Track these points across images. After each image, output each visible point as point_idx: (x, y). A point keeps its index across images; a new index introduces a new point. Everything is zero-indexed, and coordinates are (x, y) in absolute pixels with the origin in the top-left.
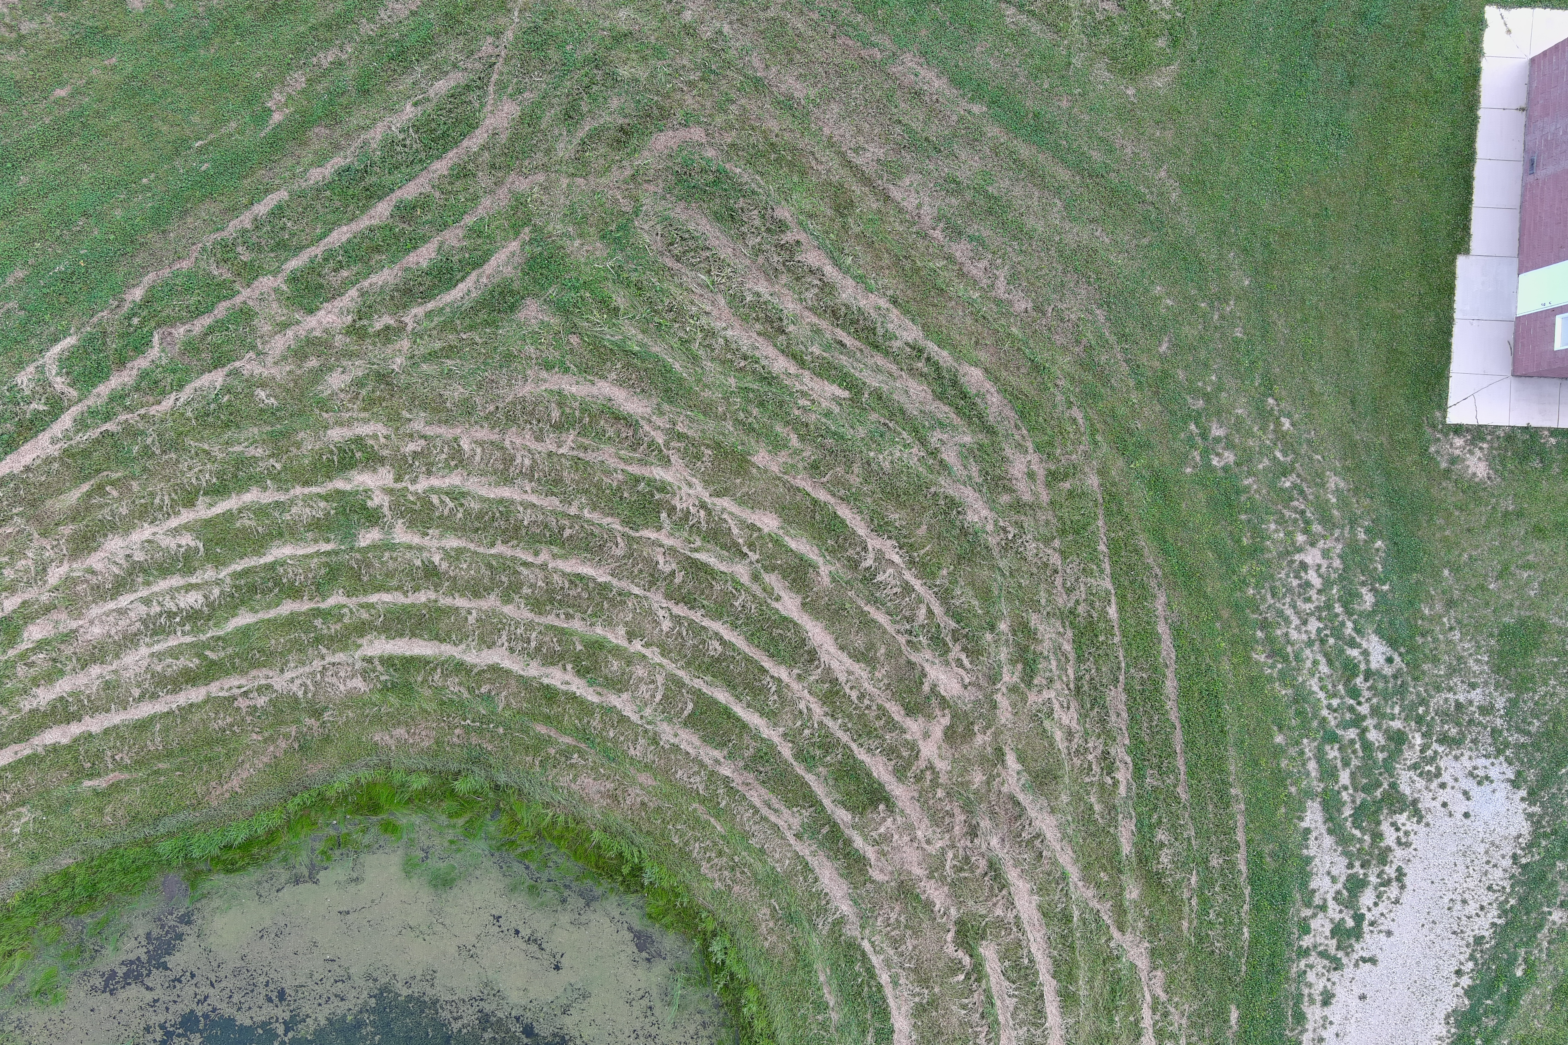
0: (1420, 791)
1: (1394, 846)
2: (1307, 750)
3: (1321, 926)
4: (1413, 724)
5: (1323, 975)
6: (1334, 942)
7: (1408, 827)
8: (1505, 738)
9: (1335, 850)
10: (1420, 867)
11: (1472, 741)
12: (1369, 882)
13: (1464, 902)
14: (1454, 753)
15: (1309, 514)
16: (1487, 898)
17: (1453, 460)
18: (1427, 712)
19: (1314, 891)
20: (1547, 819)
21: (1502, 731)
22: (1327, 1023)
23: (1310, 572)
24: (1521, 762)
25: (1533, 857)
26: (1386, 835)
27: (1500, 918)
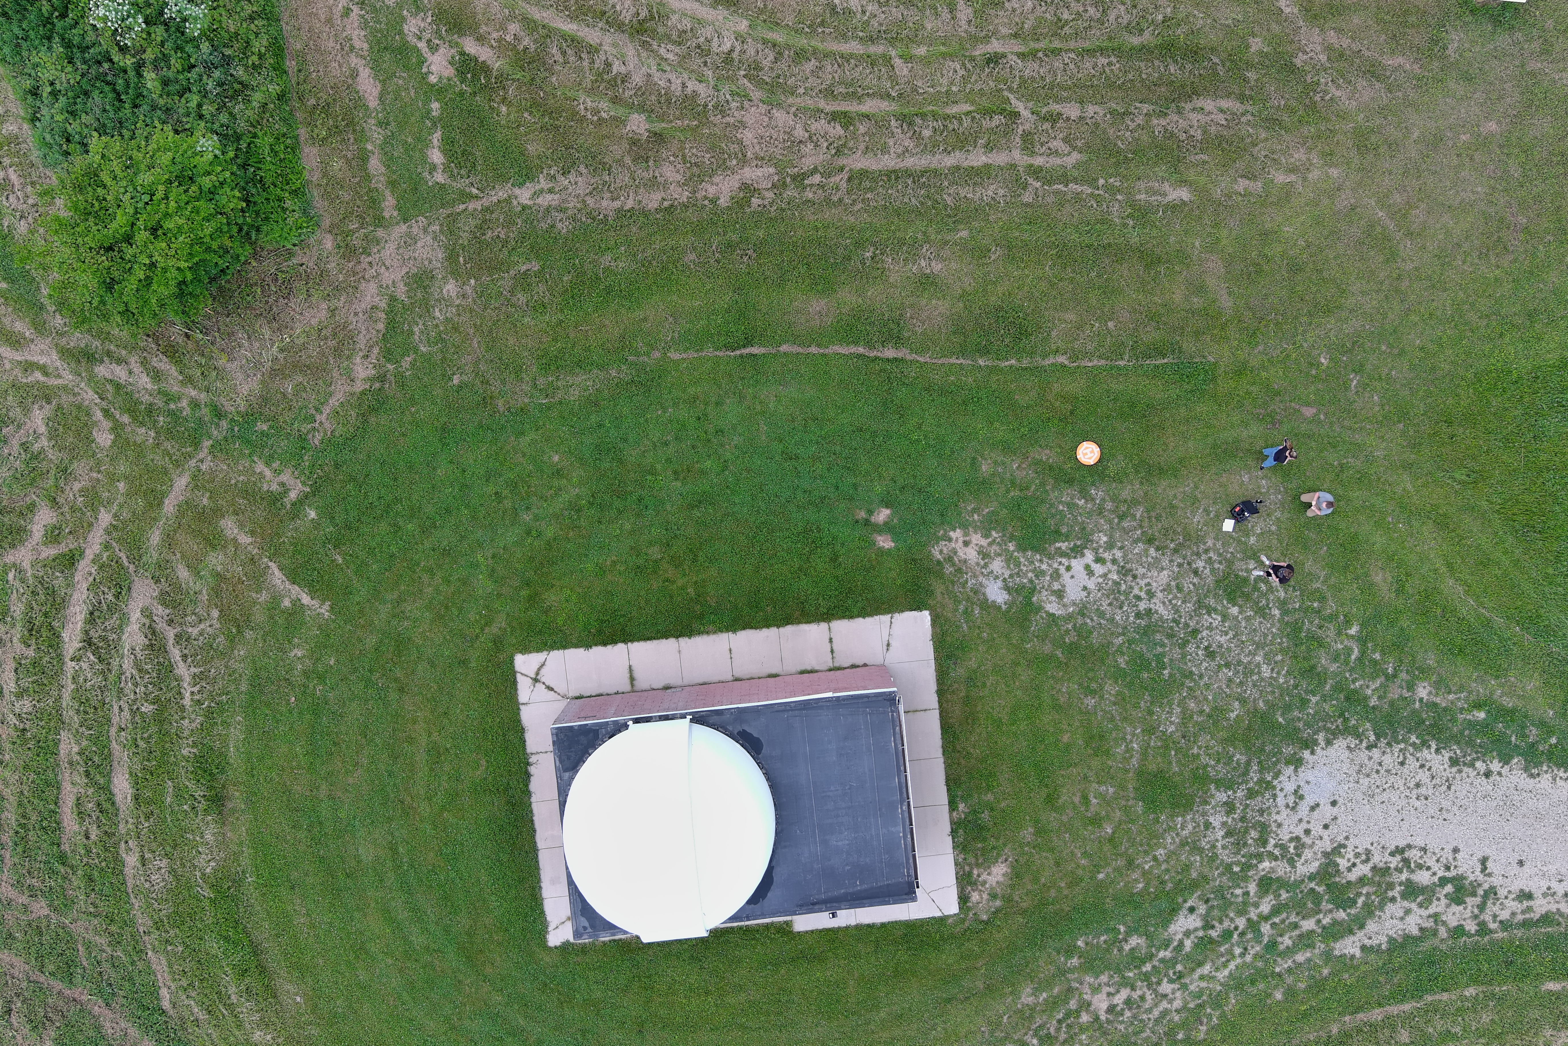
0: (1315, 853)
1: (1370, 865)
2: (1286, 966)
3: (1455, 915)
4: (1250, 873)
5: (1501, 904)
6: (1469, 900)
7: (1351, 855)
8: (1256, 783)
9: (1380, 917)
10: (1388, 835)
11: (1262, 815)
12: (1407, 880)
13: (1418, 785)
14: (1274, 829)
15: (1060, 1016)
16: (1412, 764)
17: (993, 896)
18: (1237, 863)
19: (1421, 929)
20: (1329, 725)
21: (1248, 789)
22: (1549, 893)
23: (1115, 1002)
24: (1275, 764)
25: (1367, 730)
26: (1360, 874)
27: (1429, 747)
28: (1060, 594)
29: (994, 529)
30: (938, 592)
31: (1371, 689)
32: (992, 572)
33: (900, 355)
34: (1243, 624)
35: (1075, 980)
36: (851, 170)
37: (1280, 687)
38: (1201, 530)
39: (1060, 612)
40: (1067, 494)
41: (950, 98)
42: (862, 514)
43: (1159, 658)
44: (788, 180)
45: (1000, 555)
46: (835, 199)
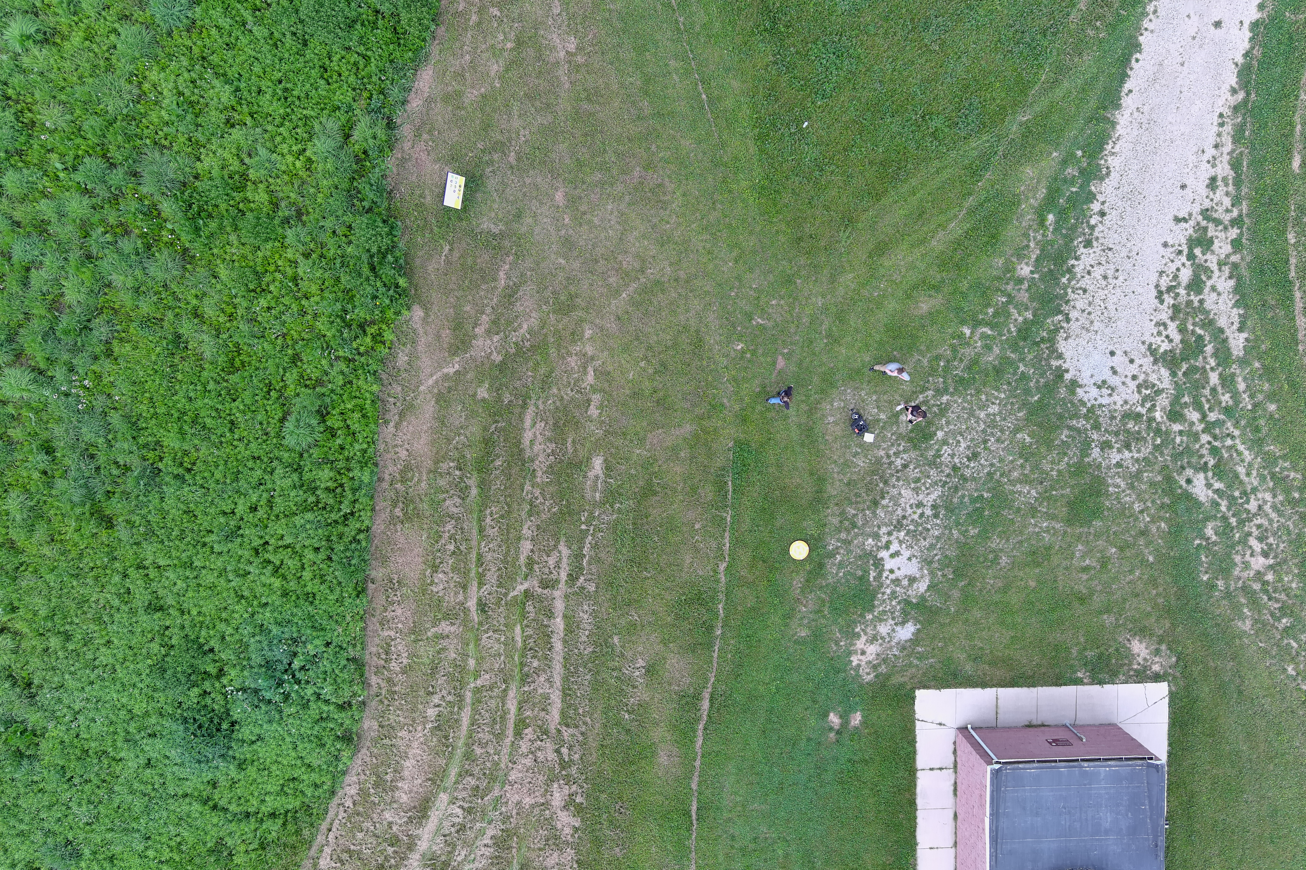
0: (1153, 371)
1: (1169, 322)
2: (1247, 399)
3: (1222, 248)
4: (1164, 429)
5: (1217, 204)
6: (1210, 234)
7: (1159, 339)
8: (1087, 422)
9: (1215, 314)
10: (1145, 306)
11: (1115, 418)
12: (1185, 289)
13: (1105, 277)
14: (1129, 407)
15: (1265, 598)
16: (1086, 282)
17: (1157, 652)
18: (1154, 439)
19: (1230, 277)
20: (1045, 356)
21: (1092, 429)
22: (1212, 163)
23: (1259, 550)
24: (1073, 404)
25: (1053, 321)
26: (1175, 331)
27: (1073, 266)
28: (912, 580)
29: (853, 629)
30: (902, 680)
31: (1018, 317)
32: (888, 634)
33: (708, 696)
34: (952, 427)
35: (1236, 583)
36: (559, 724)
37: (1008, 398)
38: (871, 460)
39: (927, 581)
40: (831, 568)
41: (509, 643)
42: (832, 735)
43: (973, 500)
44: (564, 773)
45: (875, 626)
46: (581, 738)
